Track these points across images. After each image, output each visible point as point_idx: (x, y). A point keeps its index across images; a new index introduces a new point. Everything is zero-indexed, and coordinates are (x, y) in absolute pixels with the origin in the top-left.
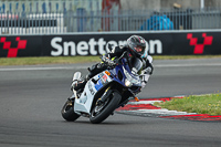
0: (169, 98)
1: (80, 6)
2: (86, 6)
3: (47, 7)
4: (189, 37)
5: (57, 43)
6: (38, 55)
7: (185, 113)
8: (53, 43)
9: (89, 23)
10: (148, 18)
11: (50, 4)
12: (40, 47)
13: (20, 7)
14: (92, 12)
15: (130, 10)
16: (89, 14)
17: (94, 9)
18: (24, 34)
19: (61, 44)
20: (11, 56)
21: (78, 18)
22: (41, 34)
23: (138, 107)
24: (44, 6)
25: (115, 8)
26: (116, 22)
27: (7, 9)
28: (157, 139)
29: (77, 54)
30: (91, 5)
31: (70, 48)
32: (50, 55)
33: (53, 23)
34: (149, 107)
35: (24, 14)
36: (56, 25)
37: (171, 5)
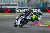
0: (42, 22)
1: (22, 1)
2: (23, 2)
3: (15, 2)
4: (47, 8)
5: (17, 10)
7: (46, 25)
9: (24, 5)
10: (37, 4)
11: (15, 1)
13: (8, 2)
15: (33, 2)
16: (24, 3)
17: (25, 2)
18: (9, 8)
21: (22, 4)
22: (13, 8)
23: (35, 24)
24: (14, 1)
25: (30, 2)
26: (30, 5)
27: (5, 2)
29: (21, 12)
30: (24, 1)
31: (20, 11)
33: (16, 5)
35: (9, 3)
36: (16, 6)
37: (43, 1)
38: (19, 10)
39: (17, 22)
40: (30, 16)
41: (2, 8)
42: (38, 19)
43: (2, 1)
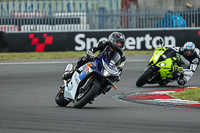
0: (182, 89)
1: (101, 6)
3: (71, 6)
5: (81, 39)
6: (63, 50)
7: (197, 103)
8: (77, 39)
9: (109, 21)
10: (163, 16)
11: (74, 4)
12: (65, 43)
13: (47, 6)
14: (112, 11)
15: (147, 9)
16: (109, 13)
17: (114, 8)
18: (51, 31)
19: (84, 40)
20: (39, 51)
21: (99, 16)
22: (66, 31)
23: (155, 97)
24: (68, 5)
25: (133, 7)
26: (134, 20)
27: (35, 8)
28: (171, 126)
30: (111, 5)
31: (92, 43)
32: (74, 50)
33: (77, 21)
34: (164, 96)
35: (50, 13)
36: (79, 23)
37: (184, 5)
38: (89, 41)
39: (66, 89)
40: (117, 64)
41: (22, 31)
42: (182, 75)
43: (23, 3)
